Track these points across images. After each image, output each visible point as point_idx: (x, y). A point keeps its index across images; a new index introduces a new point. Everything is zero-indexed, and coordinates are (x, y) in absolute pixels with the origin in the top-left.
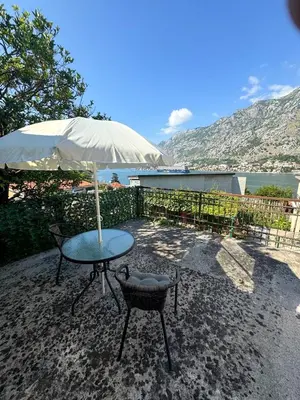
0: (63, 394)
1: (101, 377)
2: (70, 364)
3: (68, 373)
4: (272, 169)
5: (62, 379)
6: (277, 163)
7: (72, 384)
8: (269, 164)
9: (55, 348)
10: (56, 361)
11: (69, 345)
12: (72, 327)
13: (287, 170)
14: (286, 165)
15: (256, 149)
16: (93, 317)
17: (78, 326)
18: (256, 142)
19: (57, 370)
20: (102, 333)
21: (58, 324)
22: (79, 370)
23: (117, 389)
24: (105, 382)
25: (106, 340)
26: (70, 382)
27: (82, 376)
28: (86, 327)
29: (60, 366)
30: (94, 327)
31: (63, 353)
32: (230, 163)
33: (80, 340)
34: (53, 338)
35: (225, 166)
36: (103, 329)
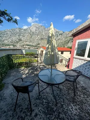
0: (85, 113)
1: (79, 102)
2: (76, 110)
3: (79, 111)
4: (26, 48)
5: (81, 113)
6: (27, 46)
7: (82, 110)
8: (25, 46)
9: (70, 115)
10: (75, 115)
11: (70, 109)
12: (62, 107)
13: (29, 48)
14: (29, 47)
15: (21, 42)
16: (59, 99)
17: (62, 105)
18: (20, 40)
19: (78, 114)
20: (66, 98)
21: (59, 113)
22: (78, 107)
23: (82, 99)
24: (80, 101)
25: (69, 98)
26: (81, 111)
27: (79, 106)
28: (63, 102)
29: (77, 113)
30: (63, 100)
31: (72, 112)
32: (14, 46)
33: (68, 105)
34: (66, 116)
35: (12, 46)
36: (65, 97)
